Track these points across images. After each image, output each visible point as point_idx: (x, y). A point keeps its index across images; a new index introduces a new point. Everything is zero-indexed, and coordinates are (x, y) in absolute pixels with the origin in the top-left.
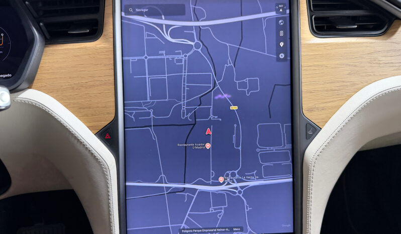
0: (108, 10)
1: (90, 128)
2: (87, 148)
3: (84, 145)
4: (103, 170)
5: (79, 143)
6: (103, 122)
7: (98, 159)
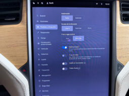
0: (24, 9)
1: (16, 66)
3: (13, 76)
4: (22, 87)
6: (22, 64)
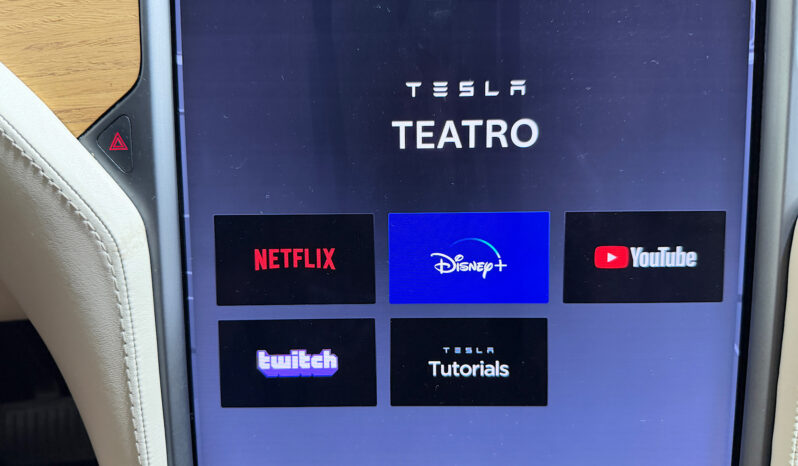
1: (62, 114)
2: (45, 180)
3: (36, 170)
4: (101, 258)
5: (20, 164)
6: (100, 96)
7: (82, 218)
